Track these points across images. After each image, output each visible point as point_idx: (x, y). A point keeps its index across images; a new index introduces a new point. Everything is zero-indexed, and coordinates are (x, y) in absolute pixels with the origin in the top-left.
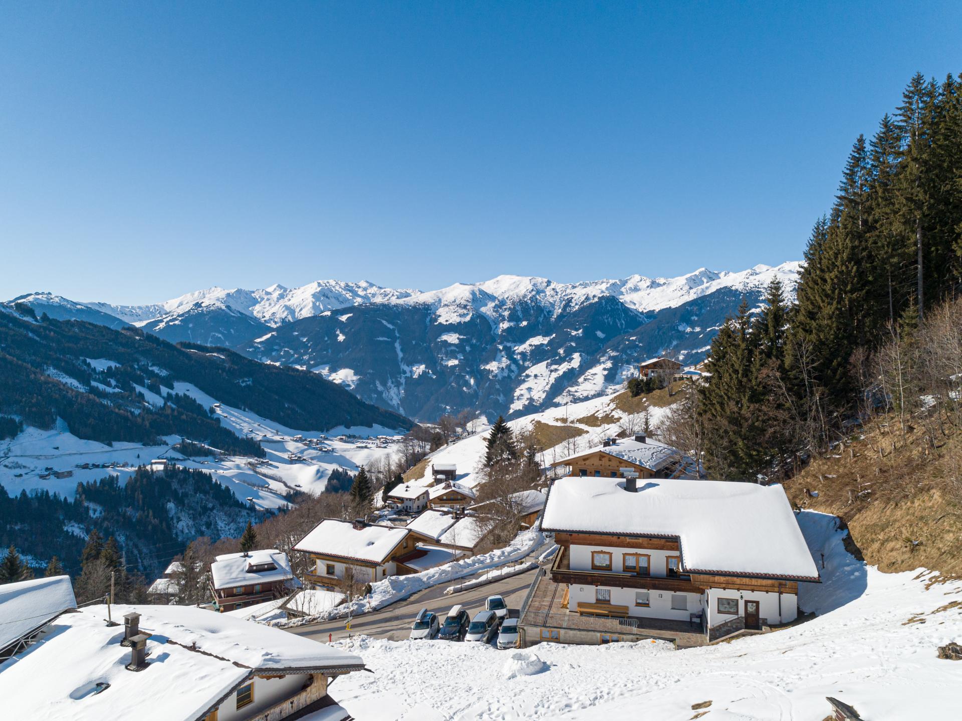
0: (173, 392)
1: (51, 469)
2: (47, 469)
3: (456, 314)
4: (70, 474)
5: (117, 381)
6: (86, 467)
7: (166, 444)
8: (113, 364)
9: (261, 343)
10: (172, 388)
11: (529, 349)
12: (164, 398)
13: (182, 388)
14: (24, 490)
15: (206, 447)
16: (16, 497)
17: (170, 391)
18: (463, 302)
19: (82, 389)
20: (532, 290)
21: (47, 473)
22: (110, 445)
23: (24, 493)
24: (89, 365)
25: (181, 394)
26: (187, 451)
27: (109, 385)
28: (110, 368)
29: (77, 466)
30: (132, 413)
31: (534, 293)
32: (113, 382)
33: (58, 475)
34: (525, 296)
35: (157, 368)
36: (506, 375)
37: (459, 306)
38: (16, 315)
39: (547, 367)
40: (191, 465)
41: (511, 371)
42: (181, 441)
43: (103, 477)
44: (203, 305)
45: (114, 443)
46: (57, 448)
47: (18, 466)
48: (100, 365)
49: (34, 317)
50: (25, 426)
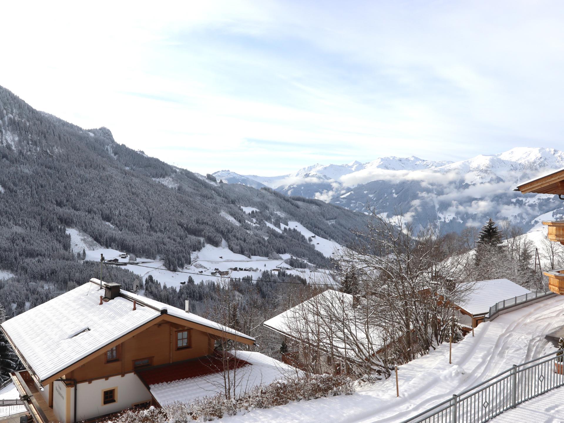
0: (287, 228)
1: (218, 269)
2: (216, 269)
3: (479, 177)
4: (227, 273)
5: (257, 220)
6: (235, 269)
7: (281, 259)
8: (254, 209)
9: (344, 198)
10: (287, 225)
11: (537, 202)
12: (282, 230)
13: (293, 225)
14: (202, 281)
15: (305, 262)
16: (198, 284)
17: (286, 227)
18: (484, 168)
19: (237, 224)
20: (541, 158)
21: (215, 272)
22: (249, 257)
23: (202, 283)
24: (242, 210)
25: (292, 228)
26: (292, 264)
27: (252, 222)
28: (253, 212)
29: (231, 269)
30: (264, 239)
31: (542, 160)
32: (254, 220)
33: (221, 273)
34: (534, 162)
35: (280, 212)
36: (519, 221)
37: (482, 171)
38: (207, 181)
39: (553, 216)
40: (294, 272)
41: (522, 218)
42: (290, 257)
43: (244, 276)
44: (310, 175)
45: (252, 257)
46: (221, 257)
47: (201, 266)
48: (248, 210)
49: (216, 183)
50: (206, 244)
